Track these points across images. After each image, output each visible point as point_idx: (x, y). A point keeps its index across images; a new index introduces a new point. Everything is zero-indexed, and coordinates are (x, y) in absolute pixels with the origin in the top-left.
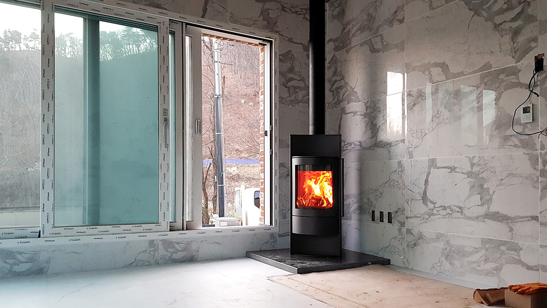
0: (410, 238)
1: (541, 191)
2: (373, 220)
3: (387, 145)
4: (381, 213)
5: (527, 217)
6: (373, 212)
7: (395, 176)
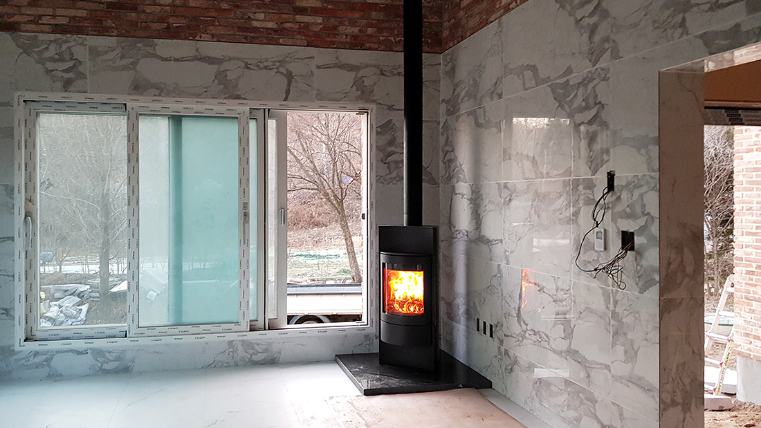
0: (508, 361)
1: (613, 337)
2: (478, 330)
3: (488, 242)
4: (485, 323)
5: (601, 364)
6: (478, 320)
7: (495, 282)
